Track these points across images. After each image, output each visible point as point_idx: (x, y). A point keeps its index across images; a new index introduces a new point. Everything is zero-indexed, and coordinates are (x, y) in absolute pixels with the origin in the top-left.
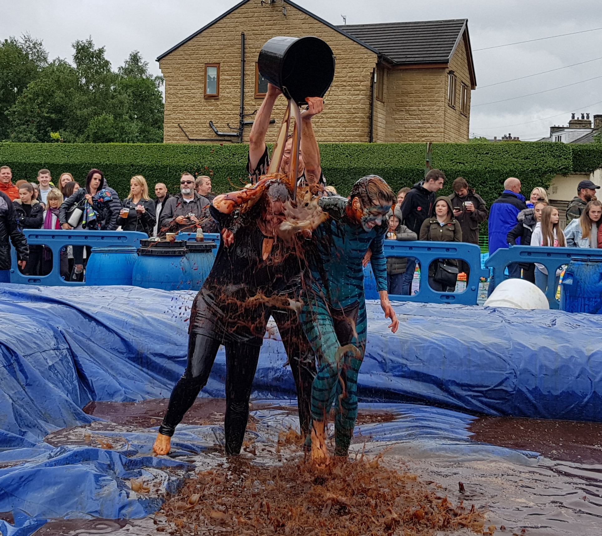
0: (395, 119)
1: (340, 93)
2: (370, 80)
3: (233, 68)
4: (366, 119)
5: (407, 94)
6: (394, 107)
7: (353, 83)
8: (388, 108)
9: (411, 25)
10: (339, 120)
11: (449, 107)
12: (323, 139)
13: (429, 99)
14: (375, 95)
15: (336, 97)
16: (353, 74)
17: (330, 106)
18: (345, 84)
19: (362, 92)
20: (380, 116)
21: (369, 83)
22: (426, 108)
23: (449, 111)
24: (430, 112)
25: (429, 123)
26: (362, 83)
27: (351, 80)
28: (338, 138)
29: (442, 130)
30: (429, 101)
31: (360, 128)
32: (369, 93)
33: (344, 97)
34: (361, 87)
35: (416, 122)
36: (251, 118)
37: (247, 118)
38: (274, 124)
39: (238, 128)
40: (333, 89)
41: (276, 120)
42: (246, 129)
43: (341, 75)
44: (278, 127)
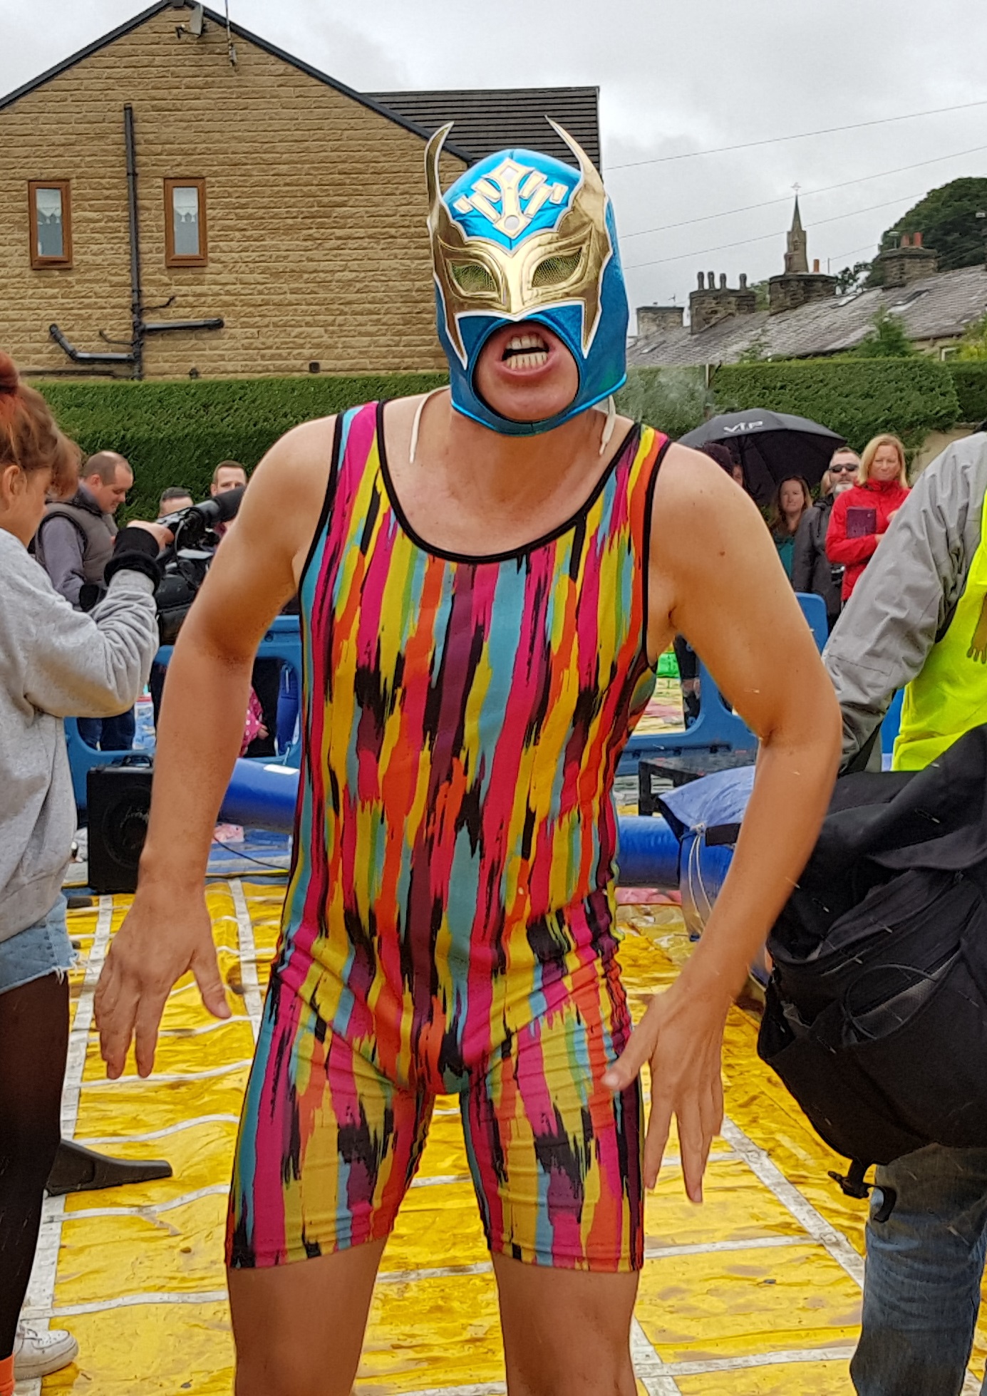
1: (382, 254)
3: (107, 193)
7: (413, 230)
10: (384, 319)
12: (348, 363)
15: (373, 264)
17: (358, 285)
18: (392, 231)
27: (407, 223)
28: (384, 361)
33: (394, 263)
36: (162, 317)
37: (151, 315)
38: (223, 330)
39: (129, 339)
40: (365, 243)
41: (225, 320)
42: (149, 342)
43: (382, 210)
44: (232, 337)
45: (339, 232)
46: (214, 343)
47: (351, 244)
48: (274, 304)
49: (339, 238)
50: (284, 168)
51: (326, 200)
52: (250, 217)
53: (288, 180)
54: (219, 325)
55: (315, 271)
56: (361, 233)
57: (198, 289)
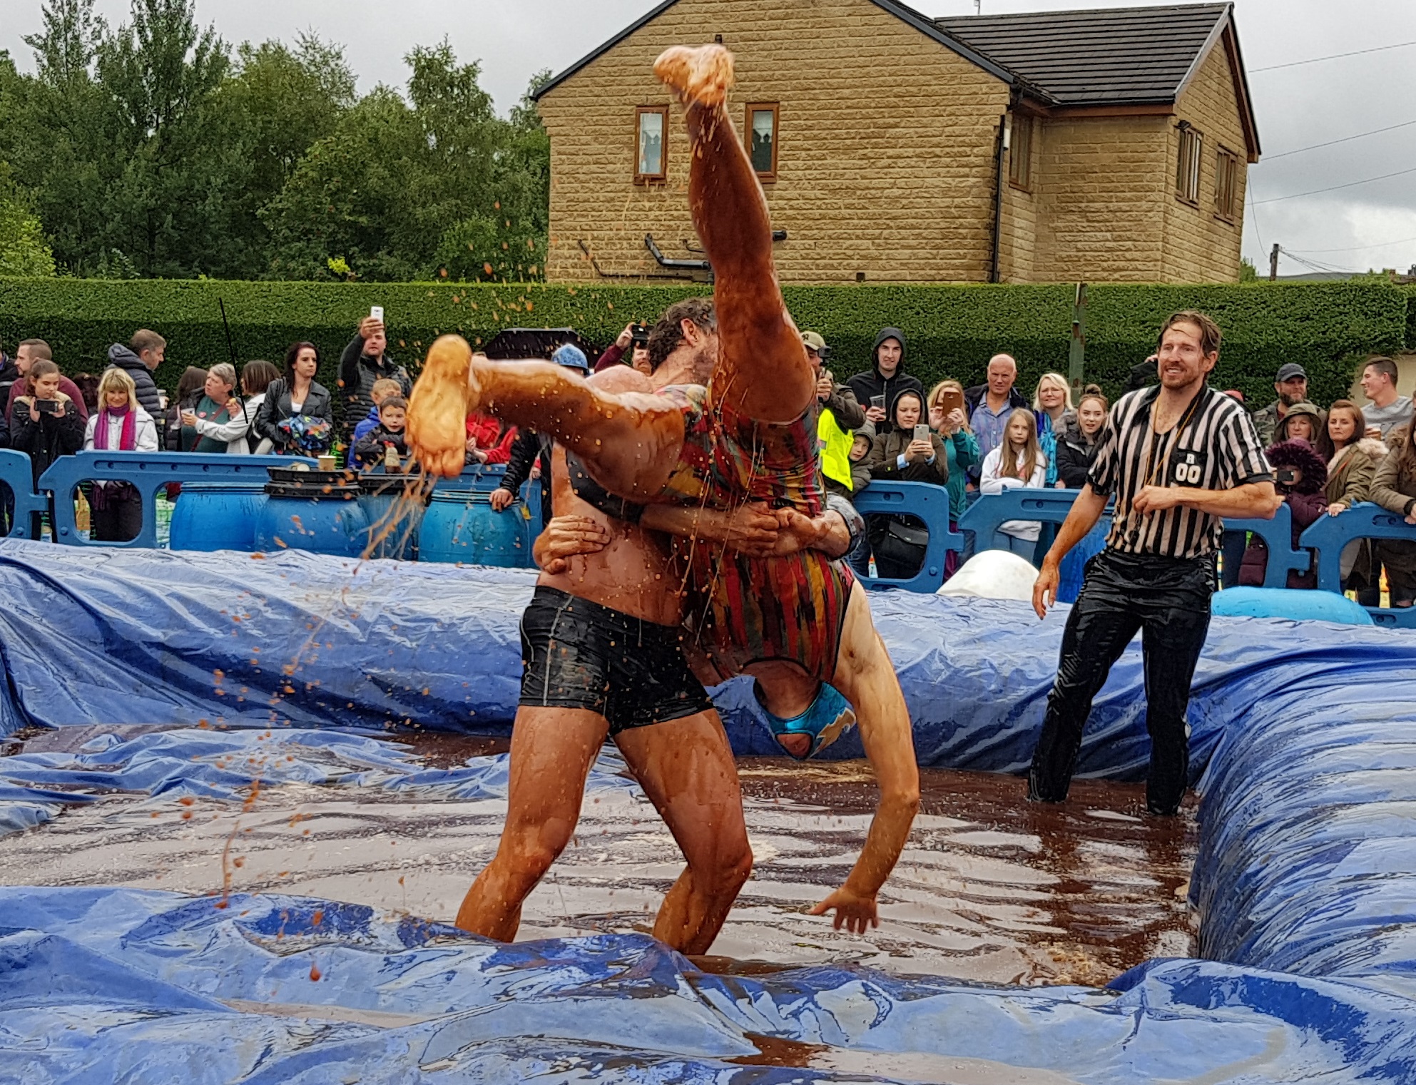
0: (1056, 230)
1: (927, 172)
2: (992, 142)
4: (982, 231)
5: (1083, 173)
6: (1055, 204)
7: (956, 150)
8: (1040, 207)
9: (1107, 16)
10: (925, 233)
11: (1177, 204)
12: (889, 274)
13: (1132, 184)
14: (1005, 176)
15: (919, 182)
16: (957, 129)
17: (904, 202)
18: (938, 150)
19: (974, 170)
20: (1018, 222)
21: (990, 150)
22: (1124, 206)
23: (1177, 212)
24: (1134, 214)
25: (1129, 239)
26: (975, 150)
27: (951, 143)
28: (922, 272)
29: (1158, 255)
30: (1131, 190)
31: (971, 251)
32: (990, 172)
33: (936, 181)
34: (972, 159)
35: (1099, 239)
38: (786, 241)
40: (912, 162)
41: (788, 232)
43: (930, 131)
44: (793, 248)
45: (890, 152)
47: (901, 162)
48: (830, 218)
49: (889, 157)
50: (846, 92)
51: (881, 121)
52: (815, 138)
53: (849, 103)
54: (783, 237)
55: (868, 188)
56: (910, 151)
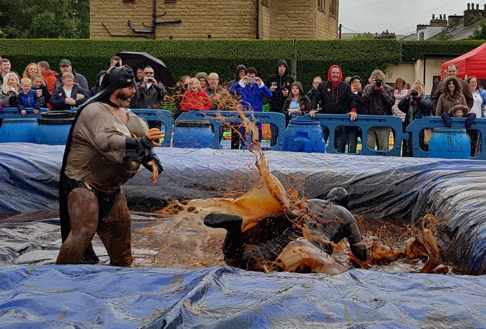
0: (277, 20)
4: (253, 20)
6: (277, 11)
8: (272, 12)
10: (232, 21)
11: (319, 11)
12: (220, 35)
15: (230, 3)
17: (224, 10)
20: (265, 17)
22: (301, 12)
23: (319, 14)
24: (304, 15)
25: (303, 24)
28: (232, 35)
29: (313, 29)
30: (303, 6)
31: (248, 28)
35: (292, 23)
36: (163, 19)
37: (159, 18)
38: (181, 24)
39: (152, 26)
41: (182, 20)
42: (158, 27)
44: (184, 26)
46: (178, 28)
48: (198, 15)
54: (180, 22)
55: (211, 5)
57: (174, 10)
